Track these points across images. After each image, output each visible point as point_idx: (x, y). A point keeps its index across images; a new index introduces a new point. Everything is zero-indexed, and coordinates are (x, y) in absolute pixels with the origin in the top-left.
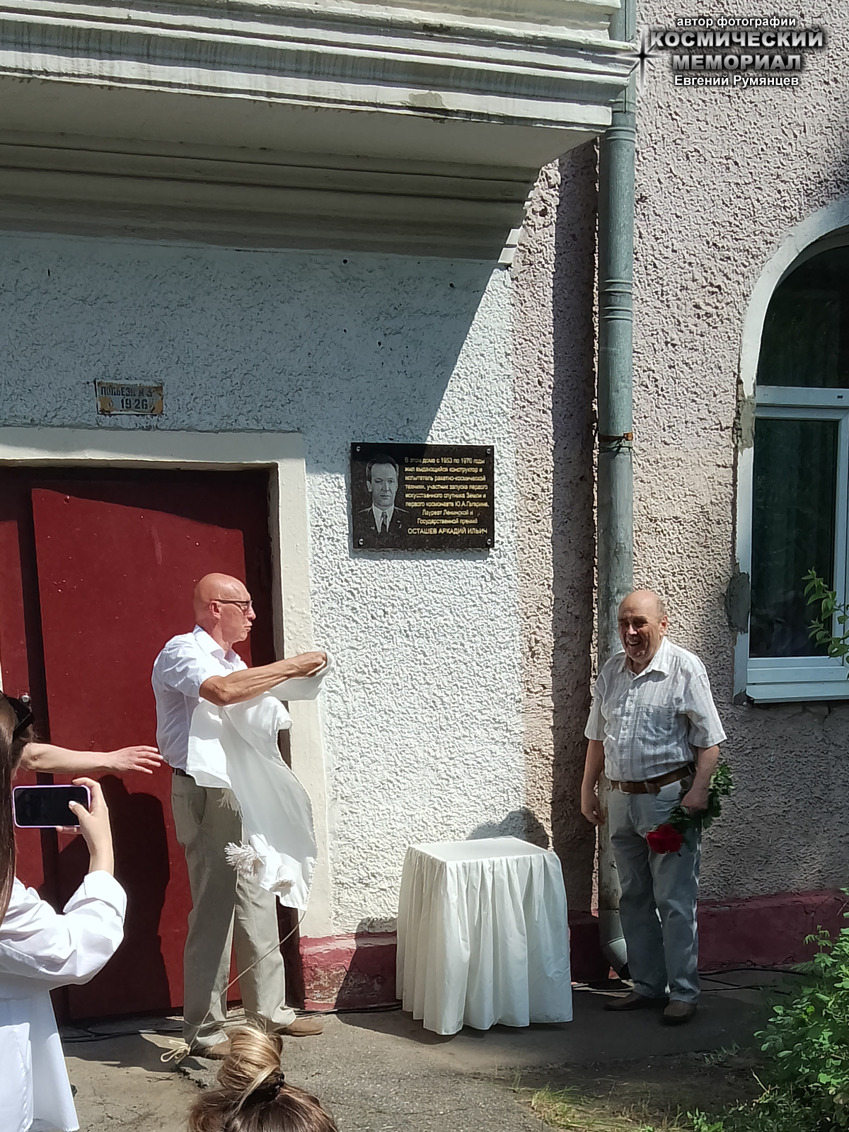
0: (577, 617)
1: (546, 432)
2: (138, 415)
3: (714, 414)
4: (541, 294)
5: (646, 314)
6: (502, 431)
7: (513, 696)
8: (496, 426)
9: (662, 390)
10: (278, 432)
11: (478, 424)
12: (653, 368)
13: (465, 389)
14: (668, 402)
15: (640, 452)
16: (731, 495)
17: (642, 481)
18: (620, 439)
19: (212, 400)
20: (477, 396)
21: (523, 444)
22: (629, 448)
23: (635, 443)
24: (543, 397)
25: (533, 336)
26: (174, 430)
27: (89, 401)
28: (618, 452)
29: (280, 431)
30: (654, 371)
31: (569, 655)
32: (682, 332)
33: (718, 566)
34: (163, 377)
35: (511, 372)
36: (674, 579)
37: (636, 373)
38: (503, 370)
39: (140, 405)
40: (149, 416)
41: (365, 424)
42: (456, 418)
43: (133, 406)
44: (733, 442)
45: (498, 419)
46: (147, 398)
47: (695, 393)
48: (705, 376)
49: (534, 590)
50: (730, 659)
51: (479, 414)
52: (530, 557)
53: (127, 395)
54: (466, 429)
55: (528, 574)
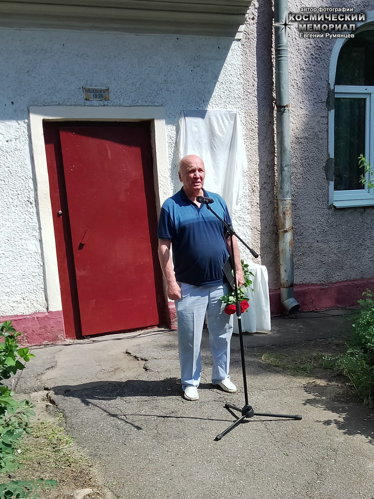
0: (269, 176)
1: (256, 105)
2: (100, 100)
3: (319, 96)
4: (253, 51)
5: (293, 58)
6: (239, 105)
7: (246, 208)
8: (237, 102)
9: (300, 87)
10: (154, 106)
11: (230, 102)
12: (296, 79)
13: (225, 88)
14: (302, 92)
15: (292, 112)
16: (326, 128)
17: (293, 123)
18: (284, 107)
19: (128, 94)
20: (229, 91)
21: (248, 110)
22: (288, 110)
23: (290, 108)
24: (255, 91)
25: (250, 67)
26: (114, 106)
27: (81, 95)
28: (284, 112)
29: (155, 106)
30: (296, 80)
31: (267, 191)
32: (307, 65)
33: (322, 156)
34: (109, 85)
35: (242, 81)
36: (306, 161)
37: (290, 81)
38: (239, 80)
39: (101, 96)
40: (104, 101)
41: (187, 102)
42: (222, 99)
43: (98, 97)
44: (327, 107)
45: (238, 100)
46: (103, 94)
47: (312, 88)
48: (316, 82)
49: (253, 166)
50: (327, 192)
51: (230, 98)
52: (251, 153)
53: (95, 93)
54: (226, 104)
55: (251, 160)
